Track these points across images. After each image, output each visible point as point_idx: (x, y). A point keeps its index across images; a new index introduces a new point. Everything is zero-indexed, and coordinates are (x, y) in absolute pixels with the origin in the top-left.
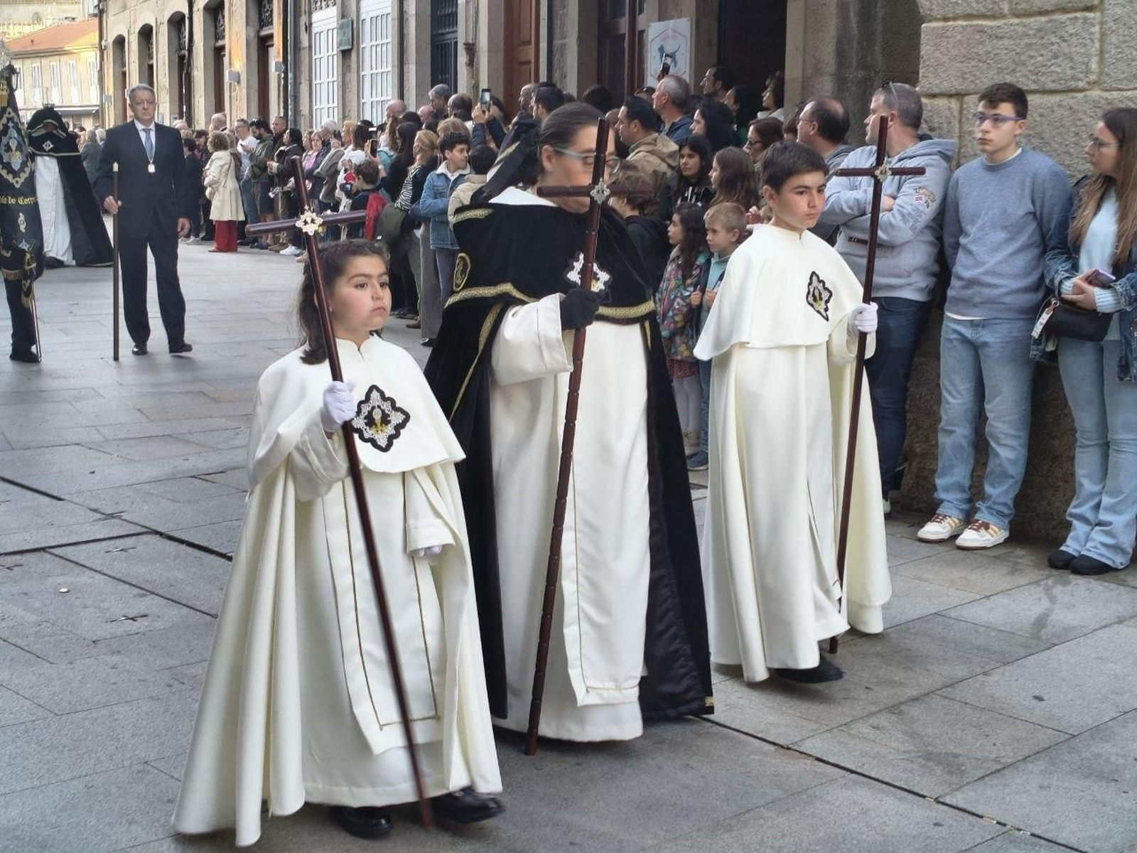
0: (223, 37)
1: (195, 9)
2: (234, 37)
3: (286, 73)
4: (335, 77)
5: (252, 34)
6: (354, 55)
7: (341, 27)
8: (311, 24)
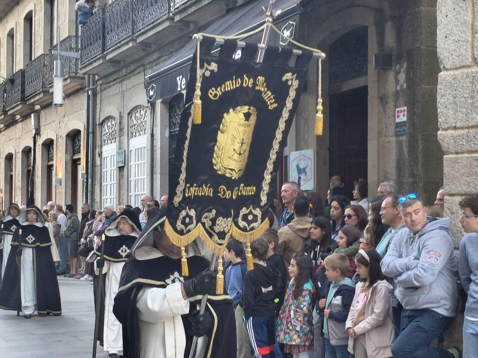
0: (52, 160)
1: (37, 145)
2: (58, 160)
3: (87, 179)
4: (115, 181)
5: (69, 158)
6: (125, 169)
7: (118, 154)
8: (102, 153)
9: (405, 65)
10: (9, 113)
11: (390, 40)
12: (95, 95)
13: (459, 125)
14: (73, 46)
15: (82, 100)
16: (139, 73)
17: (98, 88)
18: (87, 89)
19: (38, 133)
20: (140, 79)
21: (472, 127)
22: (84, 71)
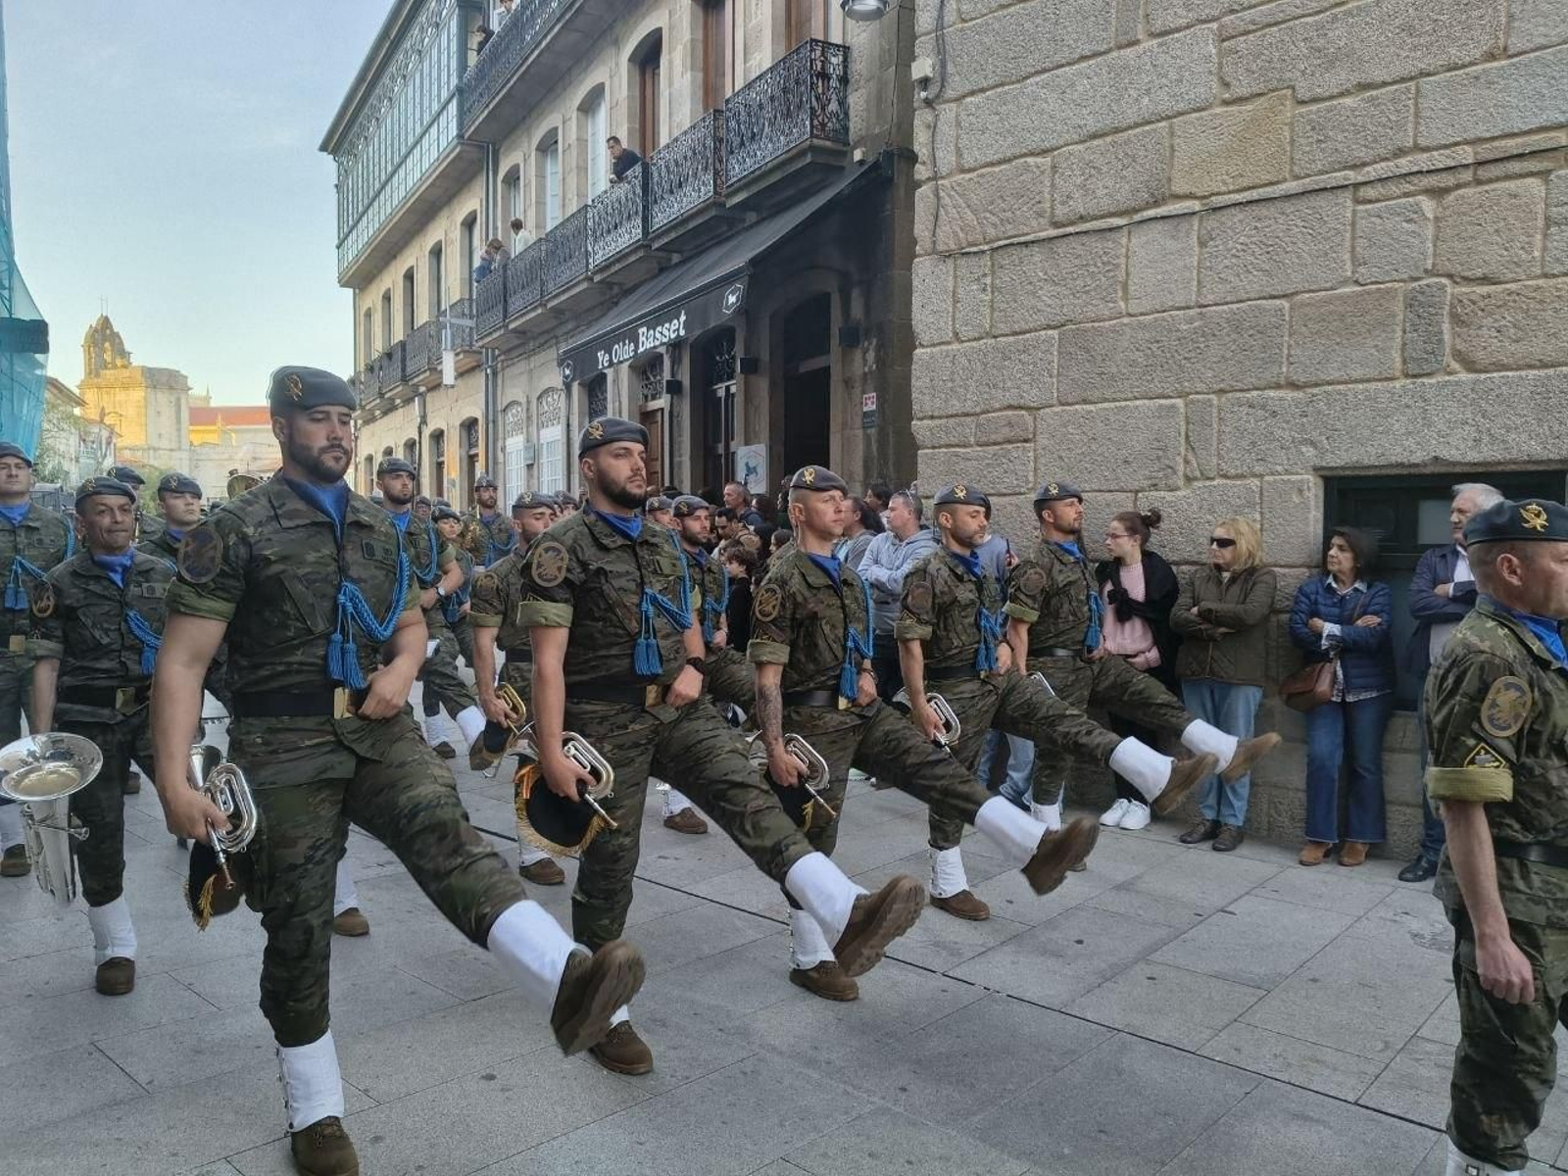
0: (443, 456)
1: (423, 436)
2: (451, 455)
5: (464, 453)
6: (535, 466)
7: (526, 448)
8: (505, 447)
9: (875, 341)
10: (387, 396)
11: (857, 311)
12: (495, 374)
13: (936, 414)
14: (466, 311)
15: (479, 380)
16: (551, 346)
17: (499, 365)
18: (485, 366)
19: (424, 421)
20: (552, 354)
21: (952, 416)
22: (480, 343)
